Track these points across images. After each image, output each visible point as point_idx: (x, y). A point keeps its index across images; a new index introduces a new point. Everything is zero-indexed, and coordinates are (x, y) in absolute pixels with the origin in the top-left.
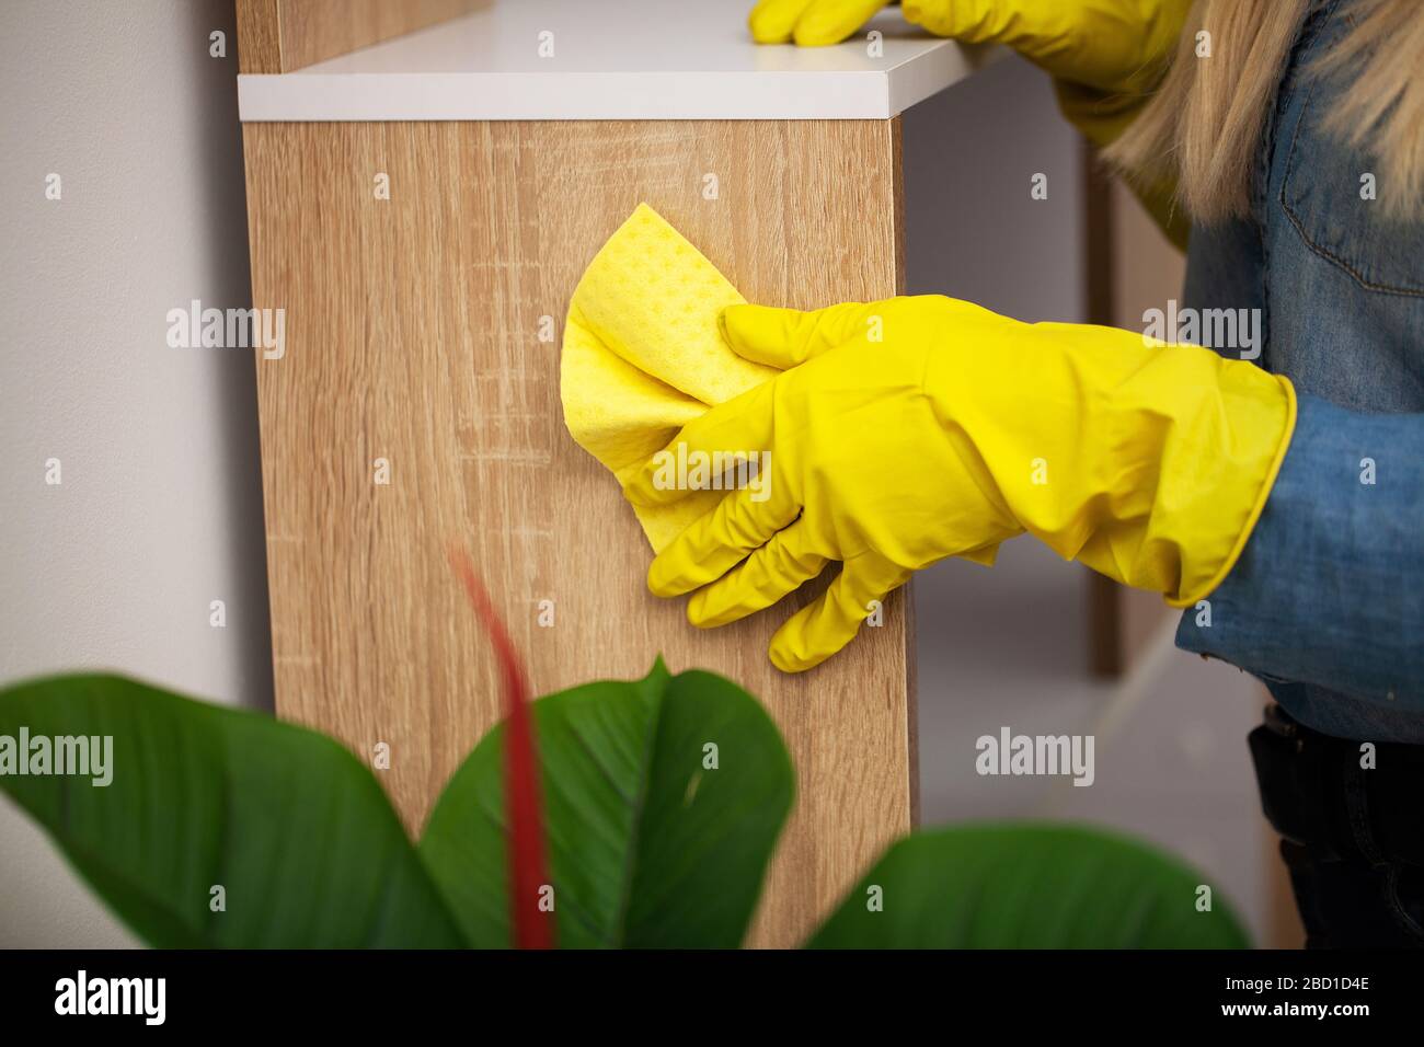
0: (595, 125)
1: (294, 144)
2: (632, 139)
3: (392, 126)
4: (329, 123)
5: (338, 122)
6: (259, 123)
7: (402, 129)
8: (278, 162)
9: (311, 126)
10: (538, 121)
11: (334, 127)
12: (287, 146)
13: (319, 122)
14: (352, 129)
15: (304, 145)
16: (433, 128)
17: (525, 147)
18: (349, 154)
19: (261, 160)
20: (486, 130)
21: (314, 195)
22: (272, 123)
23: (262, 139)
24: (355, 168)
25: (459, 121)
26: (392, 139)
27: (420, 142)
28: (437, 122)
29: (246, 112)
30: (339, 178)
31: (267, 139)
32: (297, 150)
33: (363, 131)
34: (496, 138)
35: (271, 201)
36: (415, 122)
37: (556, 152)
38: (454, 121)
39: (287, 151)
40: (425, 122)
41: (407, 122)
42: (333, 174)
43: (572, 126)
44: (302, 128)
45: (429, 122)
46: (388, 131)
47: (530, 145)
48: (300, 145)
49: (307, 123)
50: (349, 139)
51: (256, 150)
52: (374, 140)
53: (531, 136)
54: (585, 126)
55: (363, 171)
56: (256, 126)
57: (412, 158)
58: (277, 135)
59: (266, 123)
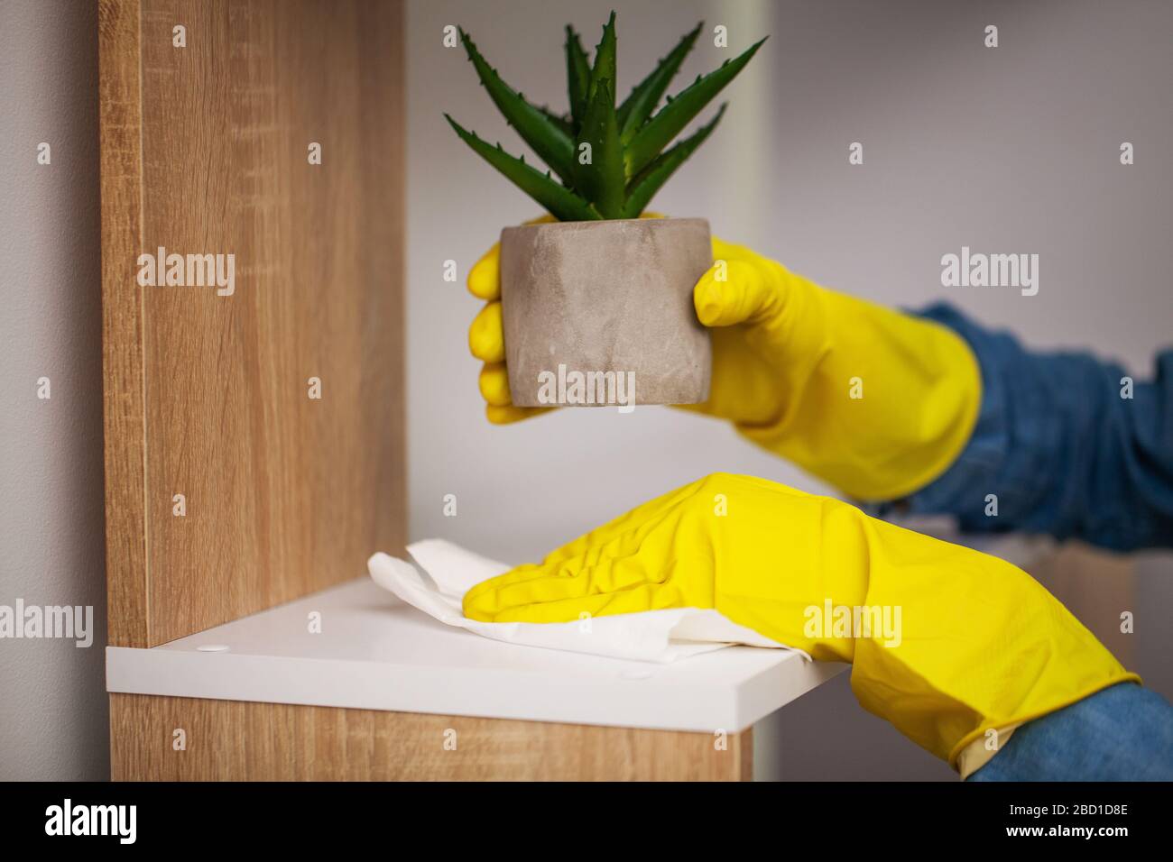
0: (447, 720)
1: (157, 718)
2: (483, 735)
3: (252, 707)
4: (192, 698)
5: (200, 699)
6: (125, 694)
7: (261, 709)
8: (142, 735)
9: (174, 700)
10: (392, 712)
11: (196, 704)
12: (150, 720)
13: (182, 698)
14: (214, 706)
15: (167, 720)
16: (291, 711)
17: (378, 736)
18: (209, 731)
19: (126, 731)
20: (342, 717)
21: (174, 769)
22: (138, 695)
23: (128, 709)
24: (215, 746)
25: (317, 707)
26: (251, 719)
27: (278, 723)
28: (295, 706)
29: (113, 685)
30: (199, 754)
31: (132, 711)
32: (160, 725)
33: (225, 710)
34: (352, 725)
35: (134, 772)
36: (274, 704)
37: (408, 743)
38: (311, 706)
39: (151, 724)
40: (283, 705)
41: (266, 703)
42: (194, 749)
43: (424, 719)
44: (166, 702)
45: (287, 705)
46: (247, 710)
47: (383, 734)
48: (163, 720)
49: (171, 698)
50: (210, 717)
51: (121, 722)
52: (234, 719)
53: (385, 727)
54: (437, 720)
55: (222, 750)
56: (122, 698)
57: (270, 739)
58: (142, 710)
59: (132, 695)
